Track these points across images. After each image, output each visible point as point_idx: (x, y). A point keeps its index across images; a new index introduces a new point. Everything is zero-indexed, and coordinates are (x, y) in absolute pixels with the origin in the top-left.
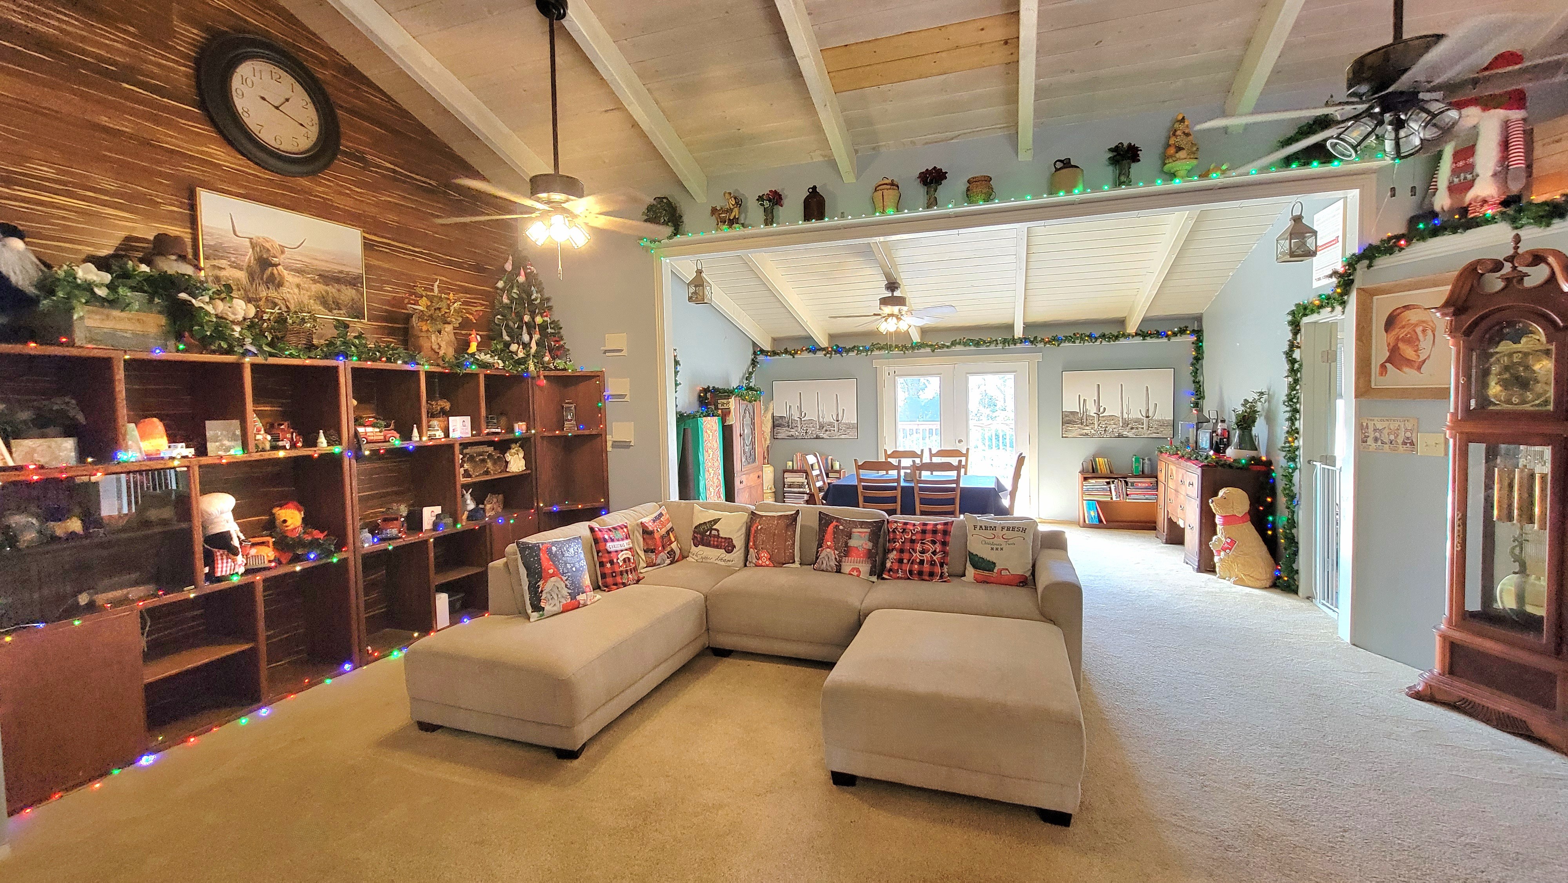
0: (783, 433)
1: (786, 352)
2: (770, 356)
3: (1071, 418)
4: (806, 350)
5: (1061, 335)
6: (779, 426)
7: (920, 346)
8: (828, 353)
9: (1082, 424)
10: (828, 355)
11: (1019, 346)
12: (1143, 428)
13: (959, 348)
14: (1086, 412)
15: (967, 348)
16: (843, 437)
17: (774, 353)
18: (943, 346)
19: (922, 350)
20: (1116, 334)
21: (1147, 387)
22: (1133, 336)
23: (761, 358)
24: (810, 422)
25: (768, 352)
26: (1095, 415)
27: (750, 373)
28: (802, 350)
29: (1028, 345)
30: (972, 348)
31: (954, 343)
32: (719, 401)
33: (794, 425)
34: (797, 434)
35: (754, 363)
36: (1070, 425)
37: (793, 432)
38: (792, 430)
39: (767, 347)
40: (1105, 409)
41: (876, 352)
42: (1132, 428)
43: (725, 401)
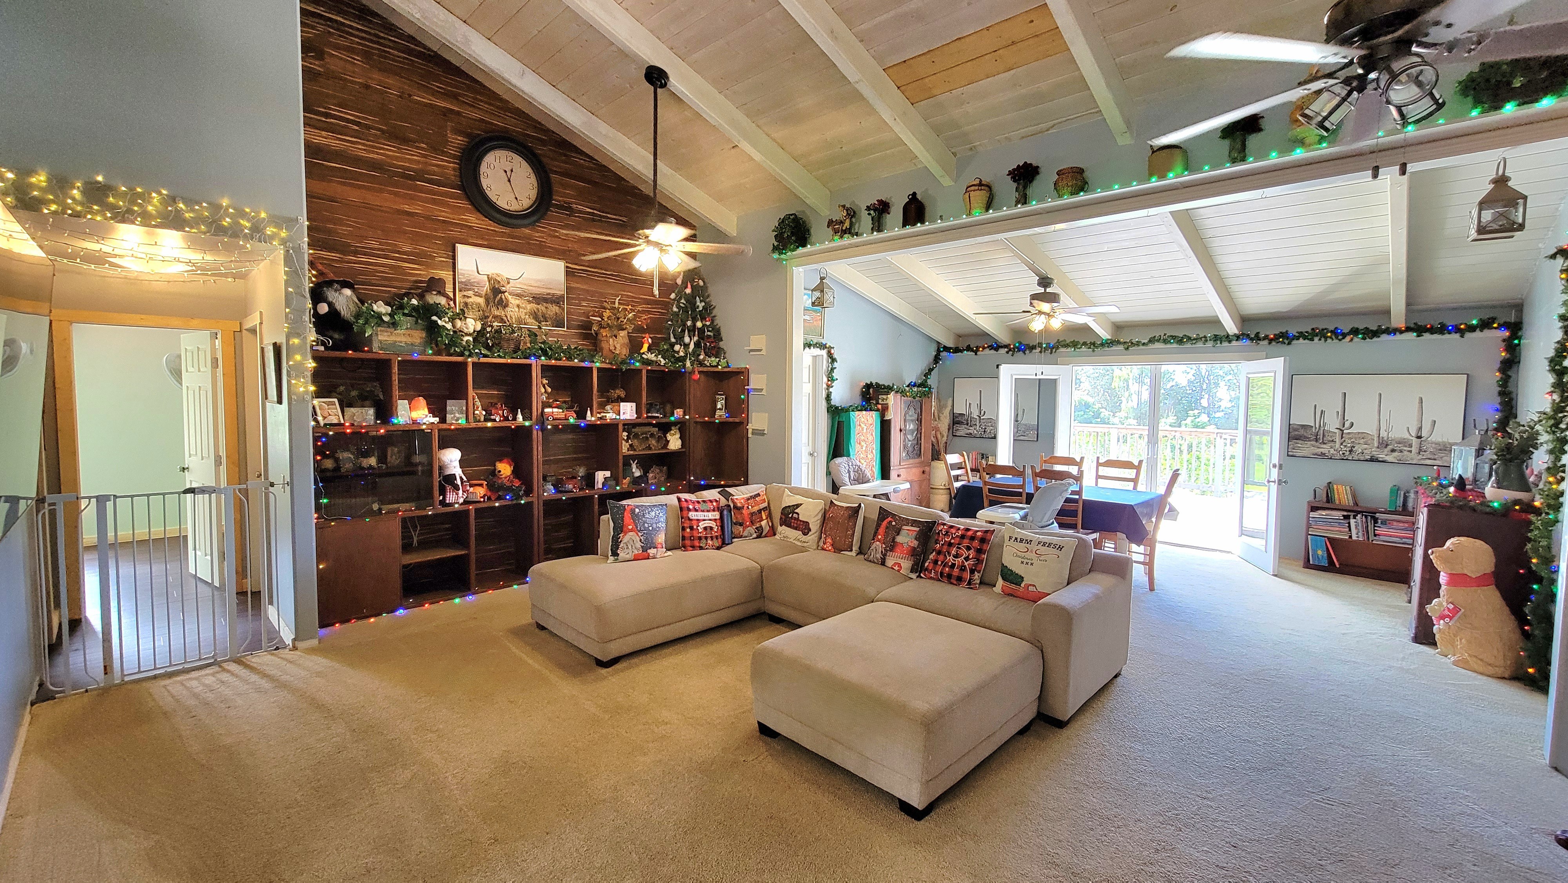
0: (962, 430)
1: (969, 349)
2: (953, 353)
3: (1302, 432)
4: (988, 347)
5: (1293, 331)
6: (959, 423)
7: (1110, 343)
8: (1010, 350)
9: (1317, 440)
10: (1011, 353)
11: (1234, 343)
12: (1411, 451)
13: (1158, 345)
14: (1324, 426)
15: (1168, 346)
16: (1022, 438)
17: (957, 350)
18: (1138, 344)
19: (1114, 348)
20: (1375, 328)
21: (1421, 399)
22: (1401, 332)
23: (944, 354)
24: (989, 421)
25: (951, 348)
26: (1337, 431)
27: (931, 370)
28: (984, 348)
29: (1245, 342)
30: (1175, 345)
31: (1152, 341)
32: (880, 397)
33: (973, 423)
34: (975, 432)
35: (937, 359)
36: (1300, 442)
37: (972, 430)
38: (971, 428)
39: (950, 344)
40: (1352, 424)
41: (1062, 350)
42: (1393, 451)
43: (885, 397)
